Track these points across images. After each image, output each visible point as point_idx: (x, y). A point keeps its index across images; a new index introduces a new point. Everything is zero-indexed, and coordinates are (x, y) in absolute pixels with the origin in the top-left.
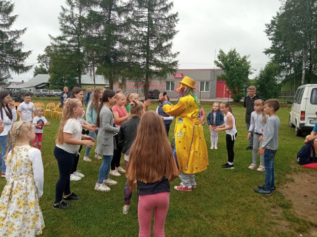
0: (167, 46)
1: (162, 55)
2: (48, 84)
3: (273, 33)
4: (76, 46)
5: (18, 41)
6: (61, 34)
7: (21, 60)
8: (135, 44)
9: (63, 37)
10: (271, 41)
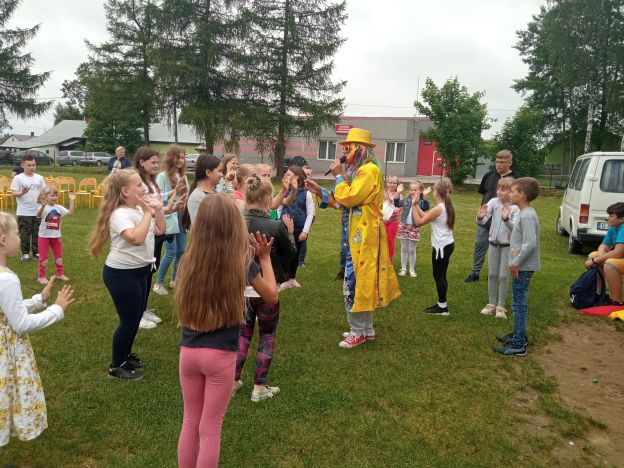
0: (323, 69)
1: (312, 87)
2: (82, 141)
3: (532, 48)
4: (139, 64)
5: (23, 51)
6: (108, 38)
7: (27, 90)
8: (258, 63)
9: (114, 45)
10: (528, 65)
